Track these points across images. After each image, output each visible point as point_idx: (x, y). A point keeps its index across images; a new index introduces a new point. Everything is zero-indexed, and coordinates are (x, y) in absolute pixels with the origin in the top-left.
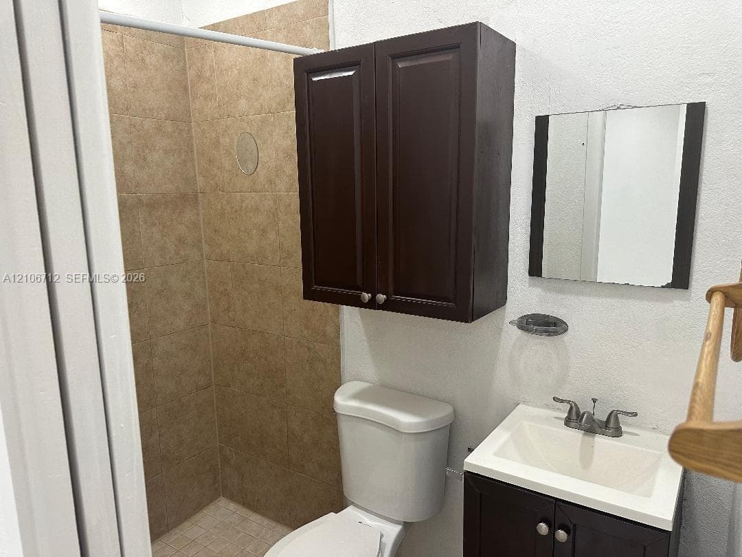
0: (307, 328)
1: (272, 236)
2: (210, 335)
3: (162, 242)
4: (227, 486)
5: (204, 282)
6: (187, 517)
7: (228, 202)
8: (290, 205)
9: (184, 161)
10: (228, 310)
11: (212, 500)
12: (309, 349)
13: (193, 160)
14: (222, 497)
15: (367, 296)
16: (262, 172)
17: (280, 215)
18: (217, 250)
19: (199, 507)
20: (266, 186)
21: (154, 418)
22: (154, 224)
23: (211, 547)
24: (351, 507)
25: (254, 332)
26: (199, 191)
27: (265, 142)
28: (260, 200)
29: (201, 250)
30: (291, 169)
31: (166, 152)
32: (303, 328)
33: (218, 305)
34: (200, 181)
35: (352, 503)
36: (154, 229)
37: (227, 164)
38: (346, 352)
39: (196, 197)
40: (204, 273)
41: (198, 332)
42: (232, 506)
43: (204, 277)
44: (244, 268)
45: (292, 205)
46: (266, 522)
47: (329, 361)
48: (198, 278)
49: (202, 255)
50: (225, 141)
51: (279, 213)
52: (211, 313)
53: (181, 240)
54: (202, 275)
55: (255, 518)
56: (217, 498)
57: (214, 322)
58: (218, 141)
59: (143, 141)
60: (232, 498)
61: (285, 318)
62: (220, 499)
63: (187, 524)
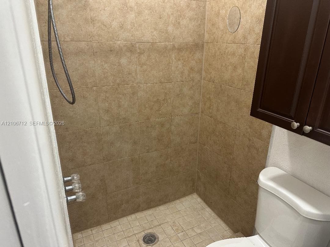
0: (250, 128)
1: (240, 71)
2: (200, 119)
3: (182, 69)
4: (198, 190)
5: (201, 92)
6: (178, 198)
7: (219, 49)
8: (254, 52)
9: (200, 25)
10: (209, 108)
11: (191, 193)
12: (250, 140)
13: (204, 24)
14: (195, 193)
15: (296, 125)
16: (241, 31)
17: (247, 58)
18: (209, 76)
19: (184, 195)
20: (241, 40)
21: (169, 152)
22: (179, 60)
23: (186, 218)
24: (258, 235)
25: (221, 122)
26: (205, 41)
27: (245, 12)
28: (237, 48)
29: (201, 74)
30: (259, 29)
31: (190, 20)
32: (248, 127)
33: (205, 104)
34: (206, 36)
35: (259, 234)
36: (179, 63)
37: (221, 26)
38: (272, 148)
39: (203, 45)
40: (201, 87)
41: (194, 116)
42: (199, 200)
43: (200, 89)
44: (221, 88)
45: (255, 53)
46: (213, 214)
47: (260, 150)
48: (198, 89)
49: (201, 77)
50: (223, 12)
51: (246, 57)
52: (201, 108)
53: (192, 69)
54: (199, 88)
55: (208, 210)
56: (193, 193)
57: (202, 112)
58: (219, 13)
59: (179, 13)
60: (200, 195)
61: (238, 119)
62: (194, 194)
63: (178, 201)
